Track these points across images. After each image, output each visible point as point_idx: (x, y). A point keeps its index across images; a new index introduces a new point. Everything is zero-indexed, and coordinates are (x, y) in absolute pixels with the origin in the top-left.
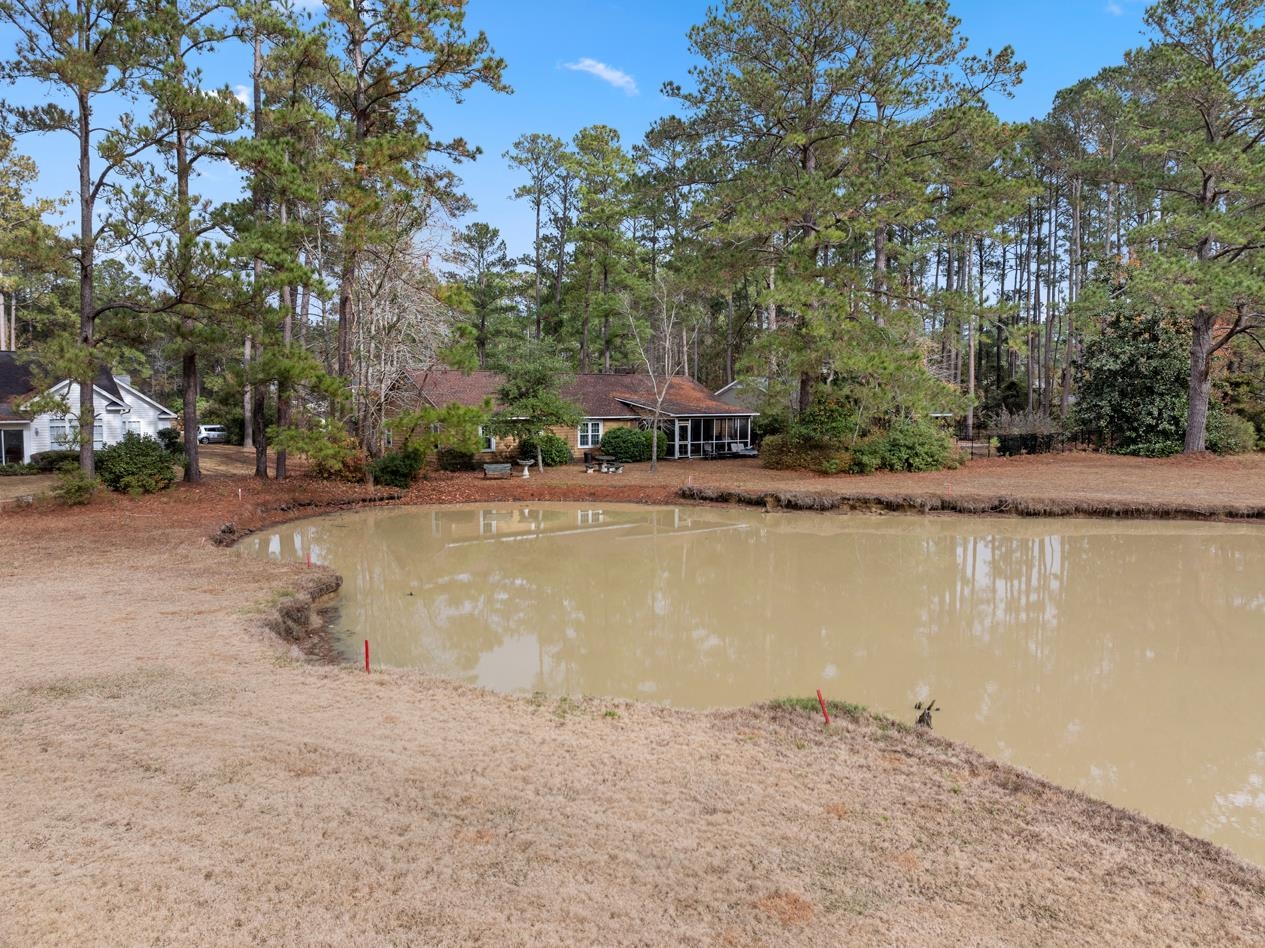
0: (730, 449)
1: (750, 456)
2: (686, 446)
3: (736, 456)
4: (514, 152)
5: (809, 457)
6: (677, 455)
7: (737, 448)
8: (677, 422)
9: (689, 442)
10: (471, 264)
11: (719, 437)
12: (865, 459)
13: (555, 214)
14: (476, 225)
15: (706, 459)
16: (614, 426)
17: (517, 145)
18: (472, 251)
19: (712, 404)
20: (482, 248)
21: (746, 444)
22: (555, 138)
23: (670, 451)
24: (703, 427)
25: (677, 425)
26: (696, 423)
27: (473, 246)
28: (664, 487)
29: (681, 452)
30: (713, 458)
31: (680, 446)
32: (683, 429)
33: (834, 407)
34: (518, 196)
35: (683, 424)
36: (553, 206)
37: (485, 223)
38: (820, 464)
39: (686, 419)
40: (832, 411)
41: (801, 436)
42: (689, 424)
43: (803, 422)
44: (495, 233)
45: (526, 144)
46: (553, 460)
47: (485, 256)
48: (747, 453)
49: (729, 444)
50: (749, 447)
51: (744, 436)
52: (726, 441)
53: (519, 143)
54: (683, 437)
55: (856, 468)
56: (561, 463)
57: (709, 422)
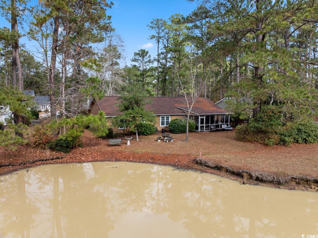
0: (221, 127)
1: (229, 130)
2: (203, 126)
3: (224, 130)
4: (150, 25)
5: (259, 137)
6: (199, 130)
7: (224, 126)
8: (199, 117)
9: (204, 125)
10: (140, 62)
11: (217, 122)
12: (287, 139)
13: (165, 45)
14: (141, 50)
15: (211, 131)
16: (175, 118)
17: (152, 23)
18: (140, 58)
19: (215, 109)
20: (143, 57)
21: (228, 125)
22: (164, 20)
23: (197, 128)
24: (210, 119)
25: (200, 118)
26: (207, 117)
27: (140, 57)
28: (188, 155)
29: (201, 129)
30: (214, 131)
31: (201, 127)
32: (202, 120)
33: (272, 114)
34: (151, 38)
35: (202, 117)
36: (164, 43)
37: (144, 49)
38: (264, 140)
39: (203, 116)
40: (271, 116)
41: (255, 127)
42: (205, 118)
43: (256, 120)
44: (147, 52)
45: (154, 22)
46: (147, 133)
47: (144, 59)
48: (228, 129)
49: (221, 125)
50: (229, 126)
51: (227, 121)
52: (220, 123)
53: (152, 22)
54: (202, 123)
55: (282, 143)
56: (151, 134)
57: (213, 117)
